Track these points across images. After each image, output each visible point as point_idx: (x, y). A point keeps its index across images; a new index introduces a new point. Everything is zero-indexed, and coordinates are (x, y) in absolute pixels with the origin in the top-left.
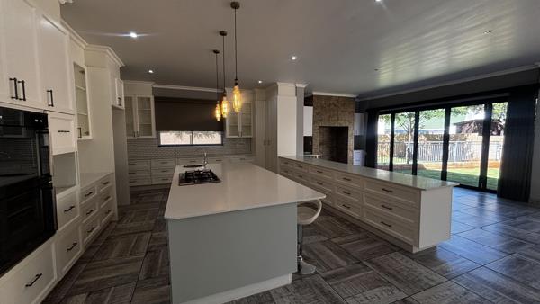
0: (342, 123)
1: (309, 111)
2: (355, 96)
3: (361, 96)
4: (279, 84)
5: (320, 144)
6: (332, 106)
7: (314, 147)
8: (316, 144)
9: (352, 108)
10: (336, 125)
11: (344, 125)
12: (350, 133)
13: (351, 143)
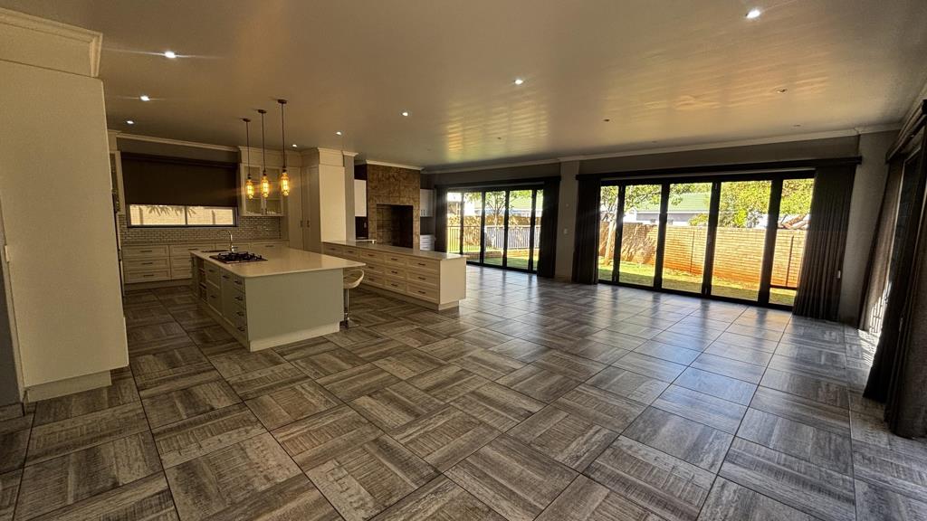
0: (405, 201)
1: (360, 186)
2: (420, 169)
3: (427, 168)
4: (321, 150)
5: (379, 227)
6: (392, 180)
7: (370, 230)
8: (372, 227)
9: (417, 183)
10: (398, 203)
11: (407, 204)
12: (415, 214)
13: (417, 226)
